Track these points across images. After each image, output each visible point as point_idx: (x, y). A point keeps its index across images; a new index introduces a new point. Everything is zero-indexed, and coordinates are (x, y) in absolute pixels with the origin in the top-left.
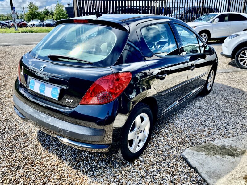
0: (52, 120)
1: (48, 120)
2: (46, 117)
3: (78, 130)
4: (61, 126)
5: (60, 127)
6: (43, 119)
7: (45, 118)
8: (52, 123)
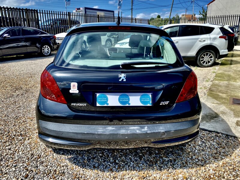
0: (149, 128)
1: (143, 130)
2: (140, 128)
3: (181, 126)
4: (162, 129)
5: (162, 131)
6: (136, 131)
7: (138, 129)
8: (151, 131)
